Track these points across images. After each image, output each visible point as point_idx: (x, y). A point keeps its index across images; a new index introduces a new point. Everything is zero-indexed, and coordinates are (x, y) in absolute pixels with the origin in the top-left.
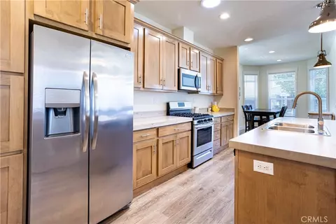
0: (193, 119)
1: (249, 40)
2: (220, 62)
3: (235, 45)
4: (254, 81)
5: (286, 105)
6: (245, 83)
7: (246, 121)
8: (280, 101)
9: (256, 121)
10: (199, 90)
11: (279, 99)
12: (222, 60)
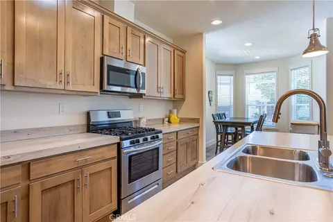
0: (121, 139)
1: (216, 22)
2: (180, 53)
3: (201, 31)
4: (230, 84)
5: (266, 112)
6: (219, 86)
7: (218, 133)
8: (260, 108)
9: (230, 134)
10: (142, 91)
11: (259, 105)
12: (184, 52)
